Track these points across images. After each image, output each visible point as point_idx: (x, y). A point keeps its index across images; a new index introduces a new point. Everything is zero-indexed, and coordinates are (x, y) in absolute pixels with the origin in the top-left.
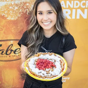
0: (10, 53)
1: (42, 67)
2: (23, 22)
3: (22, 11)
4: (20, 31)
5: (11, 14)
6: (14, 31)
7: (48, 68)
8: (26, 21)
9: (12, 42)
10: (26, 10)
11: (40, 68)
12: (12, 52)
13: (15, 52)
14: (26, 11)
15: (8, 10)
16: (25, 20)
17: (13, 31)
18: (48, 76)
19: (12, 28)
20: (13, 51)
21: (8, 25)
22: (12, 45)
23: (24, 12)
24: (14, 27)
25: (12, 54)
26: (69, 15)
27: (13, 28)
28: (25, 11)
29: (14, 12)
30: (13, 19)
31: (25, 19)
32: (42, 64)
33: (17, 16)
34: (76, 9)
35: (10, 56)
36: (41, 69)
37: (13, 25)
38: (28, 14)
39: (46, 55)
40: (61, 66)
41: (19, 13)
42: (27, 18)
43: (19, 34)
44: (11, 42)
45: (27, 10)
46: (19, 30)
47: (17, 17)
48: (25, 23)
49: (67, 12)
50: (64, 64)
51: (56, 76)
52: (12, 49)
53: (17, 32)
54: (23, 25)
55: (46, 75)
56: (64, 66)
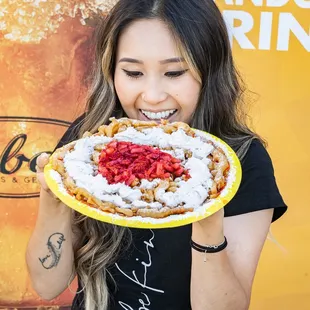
0: (18, 169)
1: (125, 174)
2: (67, 53)
3: (61, 10)
4: (56, 86)
5: (20, 19)
6: (30, 83)
7: (151, 177)
8: (76, 51)
9: (23, 127)
10: (76, 6)
11: (114, 175)
12: (25, 163)
13: (33, 166)
14: (79, 10)
15: (10, 6)
16: (75, 47)
17: (27, 84)
18: (149, 208)
19: (24, 72)
20: (27, 160)
21: (8, 62)
22: (24, 137)
23: (70, 15)
24: (32, 70)
25: (25, 171)
26: (247, 34)
27: (26, 76)
28: (75, 10)
29: (34, 14)
30: (27, 39)
31: (75, 40)
32: (126, 162)
33: (42, 27)
34: (276, 12)
35: (14, 179)
36: (117, 178)
37: (27, 63)
38: (84, 23)
39: (149, 130)
40: (210, 175)
41: (52, 18)
42: (79, 37)
43: (51, 96)
44: (18, 127)
45: (83, 7)
46: (52, 83)
47: (42, 33)
48: (72, 56)
49: (237, 23)
50: (228, 169)
51: (182, 213)
52: (22, 151)
53: (41, 89)
54: (66, 62)
55: (138, 203)
56: (225, 175)
